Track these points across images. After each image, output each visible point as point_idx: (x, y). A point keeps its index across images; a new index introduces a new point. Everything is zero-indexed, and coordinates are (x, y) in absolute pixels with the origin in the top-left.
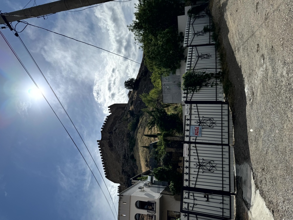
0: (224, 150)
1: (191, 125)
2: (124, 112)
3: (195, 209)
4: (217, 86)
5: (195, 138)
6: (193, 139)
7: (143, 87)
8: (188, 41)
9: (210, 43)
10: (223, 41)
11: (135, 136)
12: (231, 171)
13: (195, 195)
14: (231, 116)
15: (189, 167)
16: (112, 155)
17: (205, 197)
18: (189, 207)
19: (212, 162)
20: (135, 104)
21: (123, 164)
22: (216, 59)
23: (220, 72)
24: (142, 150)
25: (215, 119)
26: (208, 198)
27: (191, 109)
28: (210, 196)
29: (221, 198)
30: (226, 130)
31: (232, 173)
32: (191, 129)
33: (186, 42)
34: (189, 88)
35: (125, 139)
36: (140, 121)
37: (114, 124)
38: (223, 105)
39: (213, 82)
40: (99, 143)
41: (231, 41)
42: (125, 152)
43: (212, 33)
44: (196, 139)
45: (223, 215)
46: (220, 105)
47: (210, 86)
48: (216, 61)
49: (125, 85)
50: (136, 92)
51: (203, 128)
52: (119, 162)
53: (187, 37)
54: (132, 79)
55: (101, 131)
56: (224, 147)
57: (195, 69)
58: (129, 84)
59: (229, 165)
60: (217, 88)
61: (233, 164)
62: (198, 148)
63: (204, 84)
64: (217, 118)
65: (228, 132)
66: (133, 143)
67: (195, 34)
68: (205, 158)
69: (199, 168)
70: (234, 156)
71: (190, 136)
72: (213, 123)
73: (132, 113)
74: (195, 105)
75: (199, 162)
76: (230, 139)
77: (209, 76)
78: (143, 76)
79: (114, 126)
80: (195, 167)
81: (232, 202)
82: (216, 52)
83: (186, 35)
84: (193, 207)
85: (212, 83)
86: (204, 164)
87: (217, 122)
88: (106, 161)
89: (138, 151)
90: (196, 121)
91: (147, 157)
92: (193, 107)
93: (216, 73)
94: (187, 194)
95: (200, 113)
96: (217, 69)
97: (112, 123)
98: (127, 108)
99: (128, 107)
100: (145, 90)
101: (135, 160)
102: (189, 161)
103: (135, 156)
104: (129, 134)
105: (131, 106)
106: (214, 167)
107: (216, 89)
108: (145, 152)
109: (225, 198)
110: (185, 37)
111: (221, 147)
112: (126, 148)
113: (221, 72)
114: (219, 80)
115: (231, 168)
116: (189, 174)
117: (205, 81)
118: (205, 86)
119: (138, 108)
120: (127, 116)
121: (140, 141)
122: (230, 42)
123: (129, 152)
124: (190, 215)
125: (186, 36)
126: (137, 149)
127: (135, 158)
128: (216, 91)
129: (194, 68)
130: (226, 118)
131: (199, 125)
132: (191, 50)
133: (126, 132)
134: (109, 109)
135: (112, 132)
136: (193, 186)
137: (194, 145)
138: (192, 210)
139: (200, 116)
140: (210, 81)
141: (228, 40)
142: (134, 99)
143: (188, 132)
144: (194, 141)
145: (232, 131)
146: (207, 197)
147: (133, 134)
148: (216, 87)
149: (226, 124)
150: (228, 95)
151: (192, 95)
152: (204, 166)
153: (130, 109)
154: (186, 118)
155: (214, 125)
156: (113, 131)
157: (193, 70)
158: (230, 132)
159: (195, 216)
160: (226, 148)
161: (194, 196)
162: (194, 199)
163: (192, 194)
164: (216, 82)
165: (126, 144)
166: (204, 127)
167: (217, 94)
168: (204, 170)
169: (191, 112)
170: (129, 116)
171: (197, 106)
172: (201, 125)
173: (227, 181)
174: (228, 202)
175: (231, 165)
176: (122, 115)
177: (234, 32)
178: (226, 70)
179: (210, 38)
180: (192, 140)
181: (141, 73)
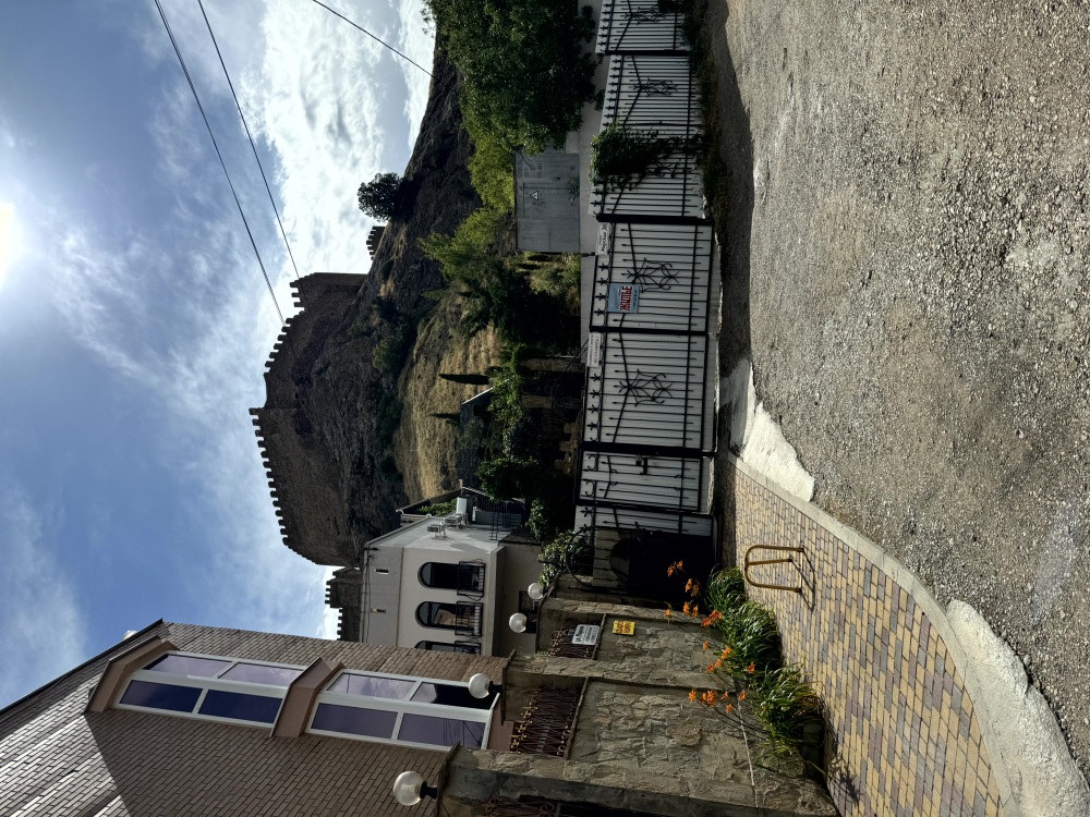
0: (693, 347)
1: (610, 282)
2: (357, 306)
3: (611, 495)
4: (689, 176)
5: (620, 317)
6: (615, 320)
7: (432, 212)
8: (609, 36)
9: (674, 47)
10: (713, 41)
11: (401, 393)
12: (708, 397)
13: (613, 460)
14: (718, 257)
15: (601, 394)
16: (309, 463)
17: (638, 464)
18: (598, 491)
19: (661, 378)
20: (401, 276)
21: (353, 493)
22: (689, 97)
23: (697, 136)
24: (427, 436)
25: (675, 266)
26: (646, 467)
27: (613, 237)
28: (650, 463)
29: (679, 465)
30: (702, 294)
31: (709, 405)
32: (611, 292)
33: (605, 40)
34: (610, 177)
35: (359, 406)
36: (421, 336)
37: (315, 349)
38: (700, 229)
39: (678, 163)
40: (256, 417)
41: (732, 43)
42: (361, 449)
43: (682, 17)
44: (622, 321)
45: (681, 505)
46: (692, 228)
47: (669, 176)
48: (689, 104)
49: (360, 200)
50: (404, 230)
51: (643, 291)
52: (336, 488)
53: (607, 24)
54: (389, 175)
55: (266, 375)
56: (694, 339)
57: (628, 123)
58: (378, 195)
59: (704, 384)
60: (688, 182)
61: (714, 382)
62: (626, 344)
63: (652, 168)
64: (682, 264)
65: (708, 301)
66: (391, 416)
67: (632, 15)
68: (642, 369)
69: (626, 395)
70: (717, 360)
71: (608, 313)
72: (671, 277)
73: (387, 309)
74: (625, 226)
75: (627, 380)
76: (711, 317)
77: (666, 147)
78: (432, 168)
79: (317, 357)
80: (616, 391)
81: (705, 472)
82: (690, 77)
83: (603, 16)
84: (607, 490)
85: (673, 166)
86: (641, 384)
87: (681, 274)
88: (286, 487)
89: (412, 442)
90: (625, 271)
91: (448, 456)
92: (619, 233)
93: (687, 139)
94: (593, 459)
95: (637, 250)
96: (691, 128)
97: (310, 345)
98: (366, 288)
99: (370, 287)
100: (437, 221)
101: (401, 477)
102: (602, 379)
103: (397, 462)
104: (376, 385)
105: (385, 283)
106: (664, 389)
107: (685, 184)
108: (438, 440)
109: (688, 465)
110: (602, 24)
111: (685, 339)
112: (366, 437)
113: (702, 138)
114: (694, 161)
115: (708, 391)
116: (600, 410)
117: (656, 161)
118: (653, 174)
119: (410, 289)
120: (367, 318)
121: (422, 406)
122: (731, 48)
123: (374, 450)
124: (599, 510)
125: (605, 20)
126: (410, 436)
127: (400, 470)
128: (684, 189)
129: (627, 120)
130: (704, 263)
131: (633, 283)
132: (618, 65)
133: (364, 377)
134: (296, 290)
135: (309, 380)
136: (609, 439)
137: (617, 336)
138: (605, 497)
139: (638, 257)
140: (669, 161)
141: (726, 40)
142: (394, 257)
143: (603, 301)
144: (617, 324)
145: (718, 299)
146: (643, 463)
147: (391, 386)
148: (685, 179)
149: (703, 279)
150: (715, 198)
151: (619, 199)
152: (640, 388)
153: (378, 292)
154: (600, 264)
155: (672, 282)
156: (313, 376)
157: (624, 125)
158: (712, 302)
159: (611, 511)
160: (699, 342)
161: (609, 464)
162: (611, 472)
163: (606, 460)
164: (686, 163)
165: (366, 423)
166: (645, 287)
167: (687, 198)
168: (639, 399)
169: (613, 246)
170: (375, 320)
171: (630, 230)
172: (638, 281)
173: (695, 424)
174: (696, 474)
175: (709, 384)
176: (346, 315)
177: (741, 16)
178: (714, 128)
179: (675, 31)
180: (611, 324)
181: (421, 158)
